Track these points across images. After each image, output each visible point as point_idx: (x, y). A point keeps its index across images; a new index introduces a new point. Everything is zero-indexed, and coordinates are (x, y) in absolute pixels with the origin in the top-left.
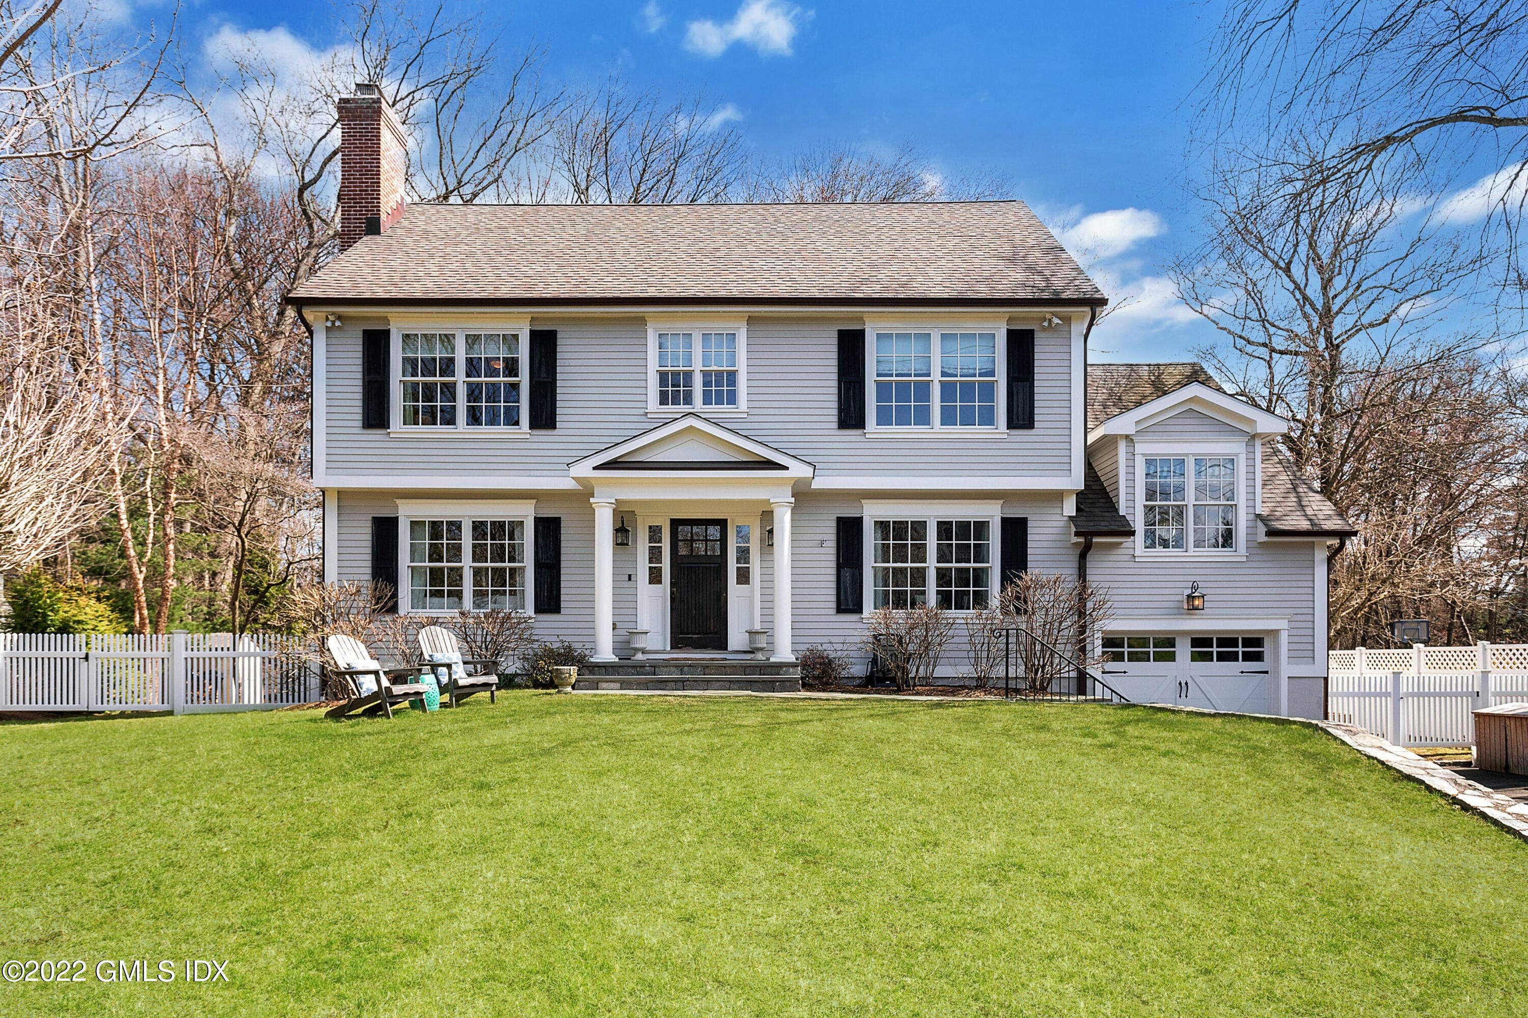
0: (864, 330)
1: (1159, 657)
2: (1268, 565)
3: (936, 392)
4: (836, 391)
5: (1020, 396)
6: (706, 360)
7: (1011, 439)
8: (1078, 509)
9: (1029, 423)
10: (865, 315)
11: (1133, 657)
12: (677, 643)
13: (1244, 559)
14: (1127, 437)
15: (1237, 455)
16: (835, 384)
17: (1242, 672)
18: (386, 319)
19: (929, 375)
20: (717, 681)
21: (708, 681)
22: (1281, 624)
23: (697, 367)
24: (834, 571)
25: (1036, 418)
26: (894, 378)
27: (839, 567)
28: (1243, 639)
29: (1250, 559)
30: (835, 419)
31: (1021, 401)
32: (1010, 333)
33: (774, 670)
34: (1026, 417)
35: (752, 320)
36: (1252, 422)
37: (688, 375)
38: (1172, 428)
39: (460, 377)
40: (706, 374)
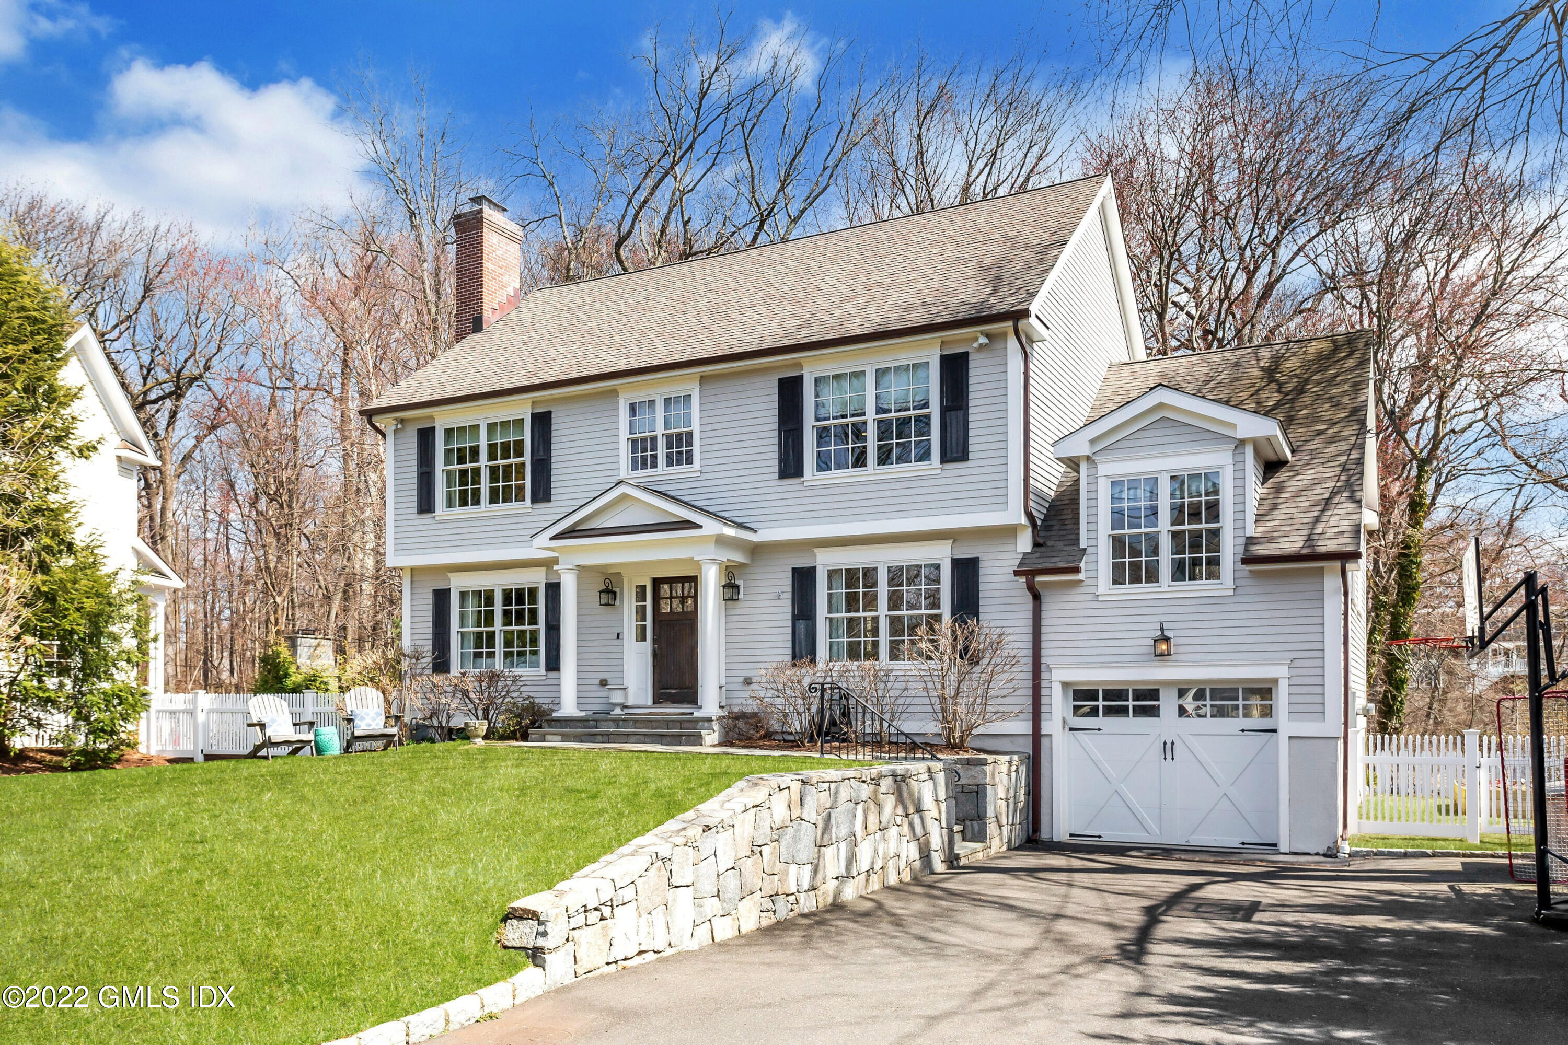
0: (802, 376)
1: (1141, 711)
2: (1257, 599)
3: (871, 433)
4: (776, 441)
5: (954, 425)
6: (667, 425)
7: (945, 474)
8: (1036, 545)
9: (963, 456)
10: (802, 361)
11: (1109, 711)
12: (659, 698)
13: (1231, 593)
14: (1088, 458)
15: (1221, 467)
16: (776, 433)
17: (1243, 731)
18: (432, 418)
19: (863, 414)
20: (635, 734)
21: (627, 735)
22: (1279, 671)
23: (660, 430)
24: (790, 623)
25: (971, 448)
26: (831, 421)
27: (795, 619)
28: (1211, 690)
29: (1239, 591)
30: (776, 469)
31: (954, 431)
32: (944, 359)
33: (692, 725)
34: (961, 448)
35: (703, 379)
36: (1233, 426)
37: (654, 439)
38: (1144, 442)
39: (483, 461)
40: (669, 437)
